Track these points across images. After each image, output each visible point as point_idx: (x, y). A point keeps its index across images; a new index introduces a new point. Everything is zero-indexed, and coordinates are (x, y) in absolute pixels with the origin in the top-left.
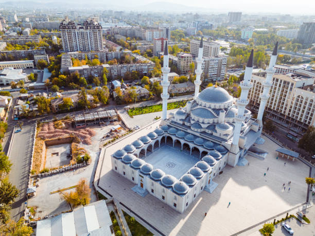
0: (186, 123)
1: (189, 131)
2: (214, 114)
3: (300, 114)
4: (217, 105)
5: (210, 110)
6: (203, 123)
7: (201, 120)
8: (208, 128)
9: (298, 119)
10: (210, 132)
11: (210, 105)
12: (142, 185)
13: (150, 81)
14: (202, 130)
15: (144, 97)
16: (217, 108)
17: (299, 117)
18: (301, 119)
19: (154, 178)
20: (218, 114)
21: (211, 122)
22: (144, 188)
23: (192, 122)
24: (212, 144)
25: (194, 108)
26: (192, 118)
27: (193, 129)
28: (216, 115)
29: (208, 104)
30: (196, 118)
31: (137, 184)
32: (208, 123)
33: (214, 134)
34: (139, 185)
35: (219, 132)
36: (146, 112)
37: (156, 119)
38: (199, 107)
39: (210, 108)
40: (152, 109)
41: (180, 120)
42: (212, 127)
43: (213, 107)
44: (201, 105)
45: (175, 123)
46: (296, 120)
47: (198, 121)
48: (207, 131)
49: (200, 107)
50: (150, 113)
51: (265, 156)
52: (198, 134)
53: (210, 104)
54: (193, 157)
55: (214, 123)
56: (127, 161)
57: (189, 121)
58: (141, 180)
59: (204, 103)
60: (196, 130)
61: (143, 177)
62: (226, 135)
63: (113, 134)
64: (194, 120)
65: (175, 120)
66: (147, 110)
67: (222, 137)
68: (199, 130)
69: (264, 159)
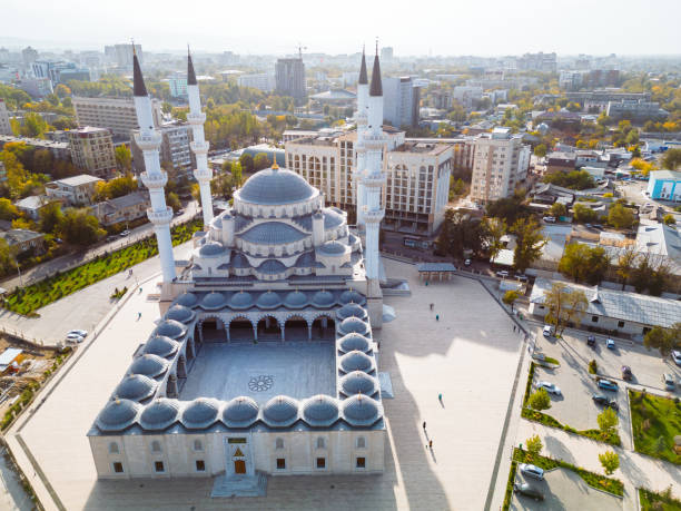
0: (238, 272)
1: (257, 286)
2: (301, 229)
3: (408, 200)
4: (300, 207)
5: (288, 222)
6: (285, 255)
7: (278, 250)
8: (299, 263)
9: (408, 209)
10: (307, 271)
11: (284, 211)
12: (240, 467)
13: (18, 208)
14: (289, 273)
15: (31, 252)
16: (301, 213)
17: (408, 205)
18: (412, 208)
19: (282, 425)
20: (309, 227)
21: (301, 249)
22: (250, 470)
23: (256, 263)
24: (329, 295)
25: (245, 229)
26: (253, 253)
27: (267, 277)
28: (305, 231)
29: (278, 210)
30: (265, 249)
31: (224, 472)
32: (297, 253)
33: (319, 272)
34: (231, 471)
35: (330, 264)
36: (70, 291)
37: (117, 296)
38: (256, 222)
39: (285, 217)
40: (79, 275)
41: (220, 268)
42: (308, 257)
43: (291, 215)
44: (260, 217)
45: (208, 279)
46: (403, 213)
47: (272, 255)
48: (299, 271)
49: (262, 221)
50: (83, 287)
51: (407, 287)
52: (284, 286)
53: (283, 207)
54: (294, 344)
55: (305, 248)
56: (161, 422)
57: (245, 263)
58: (239, 453)
59: (267, 209)
60: (275, 277)
61: (243, 440)
62: (346, 265)
63: (11, 381)
64: (258, 256)
65: (204, 273)
66: (69, 283)
67: (339, 272)
68: (283, 275)
69: (409, 293)
